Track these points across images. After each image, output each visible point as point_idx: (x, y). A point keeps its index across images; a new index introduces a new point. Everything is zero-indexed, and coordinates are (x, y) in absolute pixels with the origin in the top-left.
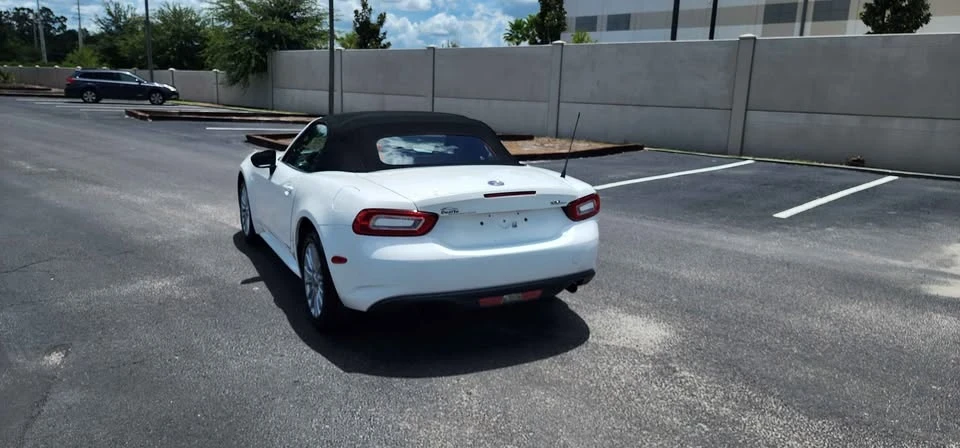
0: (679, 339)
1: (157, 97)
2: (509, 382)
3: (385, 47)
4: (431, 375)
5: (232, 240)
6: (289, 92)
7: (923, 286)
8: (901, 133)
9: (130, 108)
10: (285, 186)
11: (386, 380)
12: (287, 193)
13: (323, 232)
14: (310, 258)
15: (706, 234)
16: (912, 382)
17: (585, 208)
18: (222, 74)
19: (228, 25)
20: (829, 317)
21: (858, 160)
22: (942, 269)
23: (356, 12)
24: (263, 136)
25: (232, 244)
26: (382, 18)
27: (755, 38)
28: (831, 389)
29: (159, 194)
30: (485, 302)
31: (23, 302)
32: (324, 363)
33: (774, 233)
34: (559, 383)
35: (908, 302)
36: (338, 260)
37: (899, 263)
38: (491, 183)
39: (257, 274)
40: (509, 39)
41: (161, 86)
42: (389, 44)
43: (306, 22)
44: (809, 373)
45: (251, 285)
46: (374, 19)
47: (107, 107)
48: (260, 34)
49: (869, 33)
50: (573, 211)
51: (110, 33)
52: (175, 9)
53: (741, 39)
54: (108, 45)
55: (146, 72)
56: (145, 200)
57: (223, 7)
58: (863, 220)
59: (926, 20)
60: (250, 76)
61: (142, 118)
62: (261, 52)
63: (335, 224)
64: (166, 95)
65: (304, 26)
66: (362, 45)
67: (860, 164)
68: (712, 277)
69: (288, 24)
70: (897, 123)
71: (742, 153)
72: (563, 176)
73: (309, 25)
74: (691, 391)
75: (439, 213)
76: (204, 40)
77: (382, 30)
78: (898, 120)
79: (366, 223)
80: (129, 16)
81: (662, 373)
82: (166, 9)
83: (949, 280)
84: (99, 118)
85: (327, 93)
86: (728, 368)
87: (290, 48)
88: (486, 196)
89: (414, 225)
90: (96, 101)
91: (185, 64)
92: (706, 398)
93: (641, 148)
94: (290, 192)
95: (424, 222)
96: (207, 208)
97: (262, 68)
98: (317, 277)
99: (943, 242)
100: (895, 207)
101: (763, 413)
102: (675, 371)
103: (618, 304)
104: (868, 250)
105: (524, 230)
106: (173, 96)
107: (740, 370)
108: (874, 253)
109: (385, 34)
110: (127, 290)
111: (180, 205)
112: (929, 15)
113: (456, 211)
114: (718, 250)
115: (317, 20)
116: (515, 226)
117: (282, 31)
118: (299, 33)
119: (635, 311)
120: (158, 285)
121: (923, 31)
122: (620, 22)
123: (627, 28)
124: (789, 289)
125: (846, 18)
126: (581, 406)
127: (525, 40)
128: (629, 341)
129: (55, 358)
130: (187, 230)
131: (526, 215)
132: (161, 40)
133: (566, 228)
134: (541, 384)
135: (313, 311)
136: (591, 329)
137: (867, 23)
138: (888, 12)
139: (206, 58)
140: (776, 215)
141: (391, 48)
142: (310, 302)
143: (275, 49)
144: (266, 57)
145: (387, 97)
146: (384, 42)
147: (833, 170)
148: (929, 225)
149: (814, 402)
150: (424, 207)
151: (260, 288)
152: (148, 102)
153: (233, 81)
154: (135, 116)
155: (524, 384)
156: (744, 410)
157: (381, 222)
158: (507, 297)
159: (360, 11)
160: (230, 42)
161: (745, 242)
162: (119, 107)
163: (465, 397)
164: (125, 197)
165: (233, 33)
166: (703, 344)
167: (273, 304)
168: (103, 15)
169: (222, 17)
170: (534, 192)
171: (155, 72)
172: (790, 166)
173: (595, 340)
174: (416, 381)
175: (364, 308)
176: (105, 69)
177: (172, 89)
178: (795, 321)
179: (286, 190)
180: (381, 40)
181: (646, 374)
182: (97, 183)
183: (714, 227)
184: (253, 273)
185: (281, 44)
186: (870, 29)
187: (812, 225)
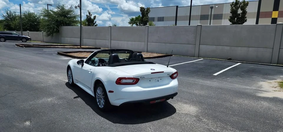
0: (200, 111)
1: (24, 40)
2: (160, 124)
3: (96, 26)
4: (138, 123)
5: (65, 85)
6: (66, 38)
7: (256, 94)
8: (241, 51)
9: (17, 43)
10: (89, 70)
11: (126, 125)
12: (90, 72)
13: (105, 84)
14: (99, 91)
15: (197, 80)
16: (262, 120)
17: (175, 76)
18: (45, 33)
19: (46, 18)
20: (236, 103)
21: (230, 58)
22: (260, 89)
23: (87, 15)
24: (62, 52)
25: (66, 87)
26: (95, 17)
27: (201, 25)
28: (243, 123)
29: (37, 71)
30: (151, 102)
31: (10, 107)
32: (107, 121)
33: (215, 80)
34: (173, 124)
35: (254, 98)
36: (110, 92)
37: (249, 88)
38: (151, 69)
39: (77, 96)
40: (130, 23)
41: (26, 36)
42: (97, 25)
43: (71, 18)
44: (235, 119)
45: (77, 99)
46: (92, 17)
47: (8, 43)
48: (57, 21)
49: (231, 24)
50: (172, 77)
51: (8, 20)
52: (29, 13)
53: (198, 25)
54: (6, 24)
55: (20, 32)
56: (33, 73)
57: (45, 13)
58: (236, 75)
59: (246, 21)
60: (54, 34)
61: (21, 47)
62: (57, 27)
63: (109, 81)
64: (27, 39)
65: (71, 19)
66: (89, 25)
67: (231, 60)
68: (202, 93)
69: (66, 19)
70: (239, 48)
71: (199, 57)
72: (168, 67)
73: (72, 19)
74: (208, 124)
75: (139, 78)
76: (39, 23)
77: (95, 21)
78: (240, 48)
79: (120, 81)
80: (14, 15)
81: (199, 120)
82: (26, 13)
83: (262, 92)
84: (7, 47)
85: (79, 39)
86: (215, 118)
87: (66, 26)
88: (152, 73)
89: (133, 82)
90: (4, 41)
91: (32, 30)
92: (212, 127)
93: (172, 55)
94: (91, 72)
95: (135, 81)
96: (53, 75)
97: (58, 31)
98: (102, 97)
99: (258, 82)
100: (243, 72)
101: (228, 130)
102: (202, 120)
103: (181, 101)
104: (239, 84)
105: (161, 82)
106: (30, 39)
107: (218, 118)
108: (241, 85)
109: (96, 22)
110: (40, 101)
111: (45, 75)
112: (246, 20)
113: (144, 78)
114: (202, 85)
115: (75, 17)
116: (158, 81)
117: (64, 21)
118: (69, 21)
119: (186, 103)
120: (49, 100)
121: (245, 24)
122: (161, 19)
123: (163, 21)
124: (224, 96)
125: (222, 19)
126: (181, 130)
127: (135, 24)
128: (187, 112)
129: (28, 123)
130: (50, 82)
131: (161, 78)
132: (25, 22)
133: (171, 81)
134: (168, 125)
135: (100, 106)
136: (176, 109)
137: (231, 22)
138: (236, 19)
139: (40, 28)
140: (214, 75)
141: (97, 26)
142: (98, 104)
143: (62, 26)
144: (59, 28)
145: (97, 40)
146: (96, 24)
147: (224, 61)
148: (253, 77)
149: (239, 127)
150: (136, 77)
151: (79, 99)
152: (21, 41)
153: (48, 35)
154: (19, 46)
155: (164, 125)
156: (223, 129)
157: (124, 81)
158: (156, 101)
159: (88, 15)
160: (47, 24)
161: (208, 83)
162: (13, 43)
163: (149, 129)
164: (27, 72)
165: (48, 21)
166: (206, 112)
167: (86, 104)
168: (5, 14)
169: (45, 16)
170: (163, 72)
171: (23, 32)
172: (213, 60)
173: (178, 112)
174: (135, 125)
175: (118, 105)
176: (6, 31)
177: (29, 37)
178: (228, 104)
179: (89, 71)
180: (95, 24)
181: (195, 121)
182: (16, 68)
183: (198, 79)
184: (76, 95)
185: (64, 24)
186: (231, 23)
187: (224, 77)
